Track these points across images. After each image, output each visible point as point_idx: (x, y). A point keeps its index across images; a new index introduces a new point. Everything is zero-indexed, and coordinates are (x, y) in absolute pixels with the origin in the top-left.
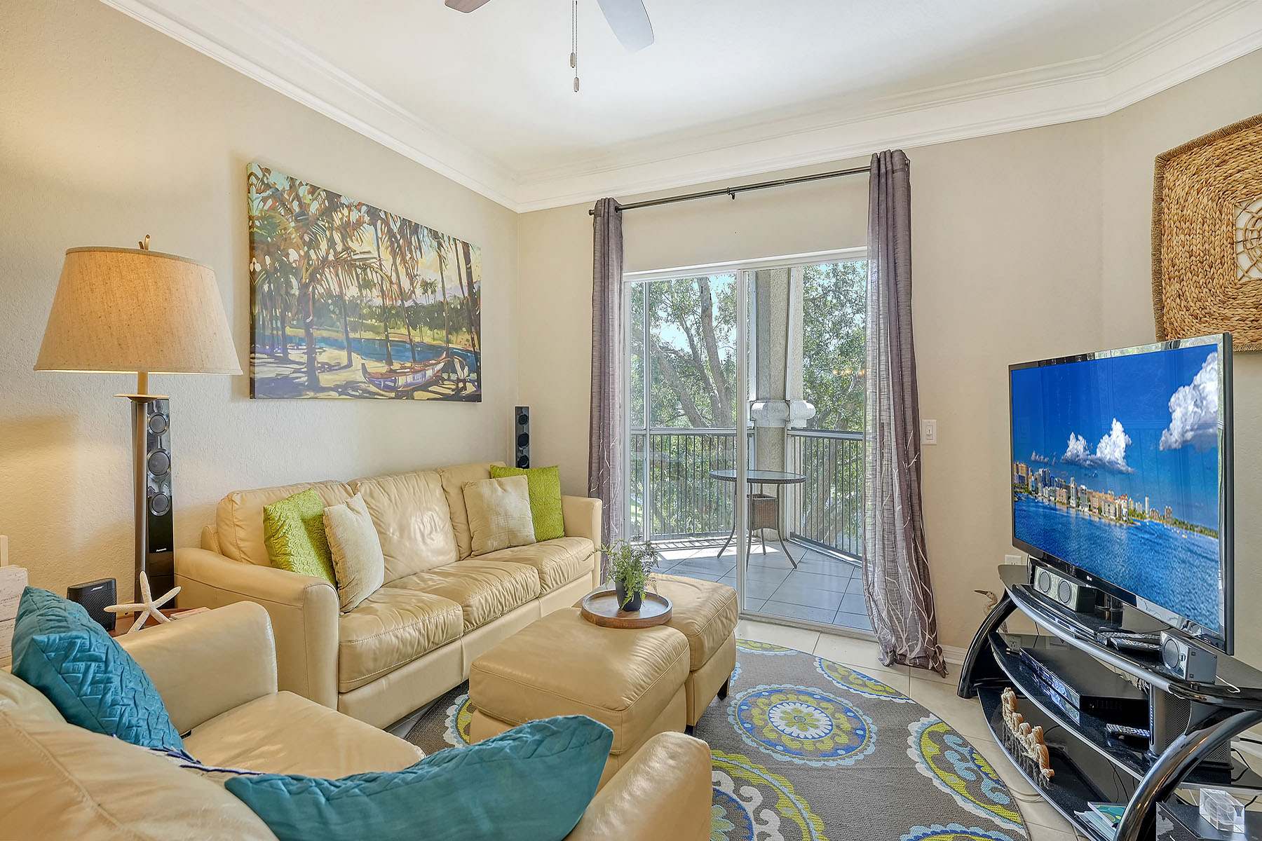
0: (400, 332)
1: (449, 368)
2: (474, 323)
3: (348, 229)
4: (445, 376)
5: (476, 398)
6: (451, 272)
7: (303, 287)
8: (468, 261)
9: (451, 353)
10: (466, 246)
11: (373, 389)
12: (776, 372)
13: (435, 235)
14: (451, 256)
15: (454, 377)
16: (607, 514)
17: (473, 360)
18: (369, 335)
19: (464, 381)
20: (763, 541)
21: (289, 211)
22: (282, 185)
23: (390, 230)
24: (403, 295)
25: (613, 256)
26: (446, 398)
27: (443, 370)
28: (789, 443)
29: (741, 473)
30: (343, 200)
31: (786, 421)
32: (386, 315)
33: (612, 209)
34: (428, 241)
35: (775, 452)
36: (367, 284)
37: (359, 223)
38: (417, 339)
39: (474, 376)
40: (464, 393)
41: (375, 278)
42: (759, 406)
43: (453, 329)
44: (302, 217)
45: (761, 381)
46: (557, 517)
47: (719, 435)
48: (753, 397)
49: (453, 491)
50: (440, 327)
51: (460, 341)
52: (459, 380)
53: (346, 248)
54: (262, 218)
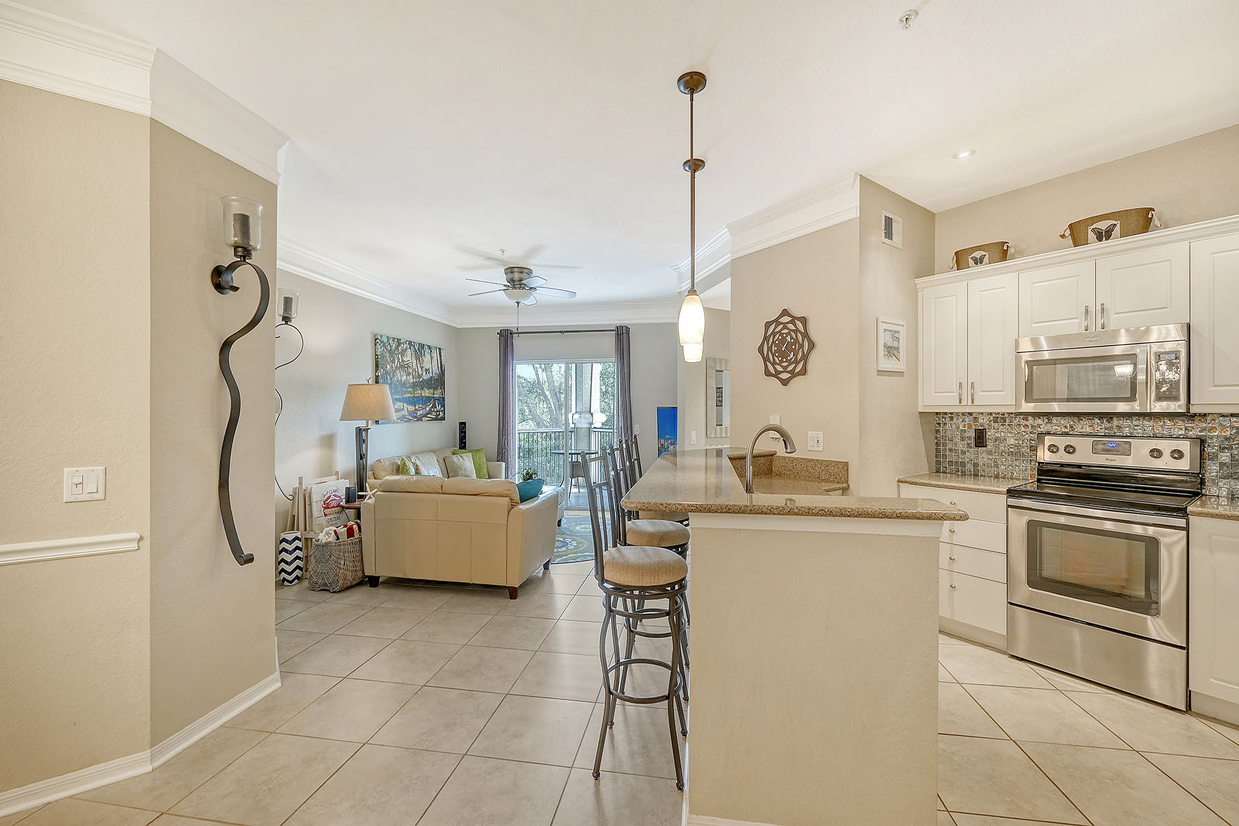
0: (418, 392)
1: (434, 406)
2: (443, 384)
3: (403, 353)
4: (433, 410)
5: (443, 419)
6: (435, 363)
7: (391, 379)
8: (440, 356)
9: (435, 399)
10: (440, 349)
11: (410, 418)
12: (586, 399)
13: (429, 347)
14: (434, 355)
15: (435, 410)
16: (507, 469)
17: (442, 401)
18: (409, 395)
19: (439, 411)
20: (577, 486)
21: (387, 350)
22: (385, 340)
23: (415, 349)
24: (420, 376)
25: (509, 355)
26: (433, 419)
27: (432, 407)
28: (593, 435)
29: (566, 451)
30: (402, 341)
31: (591, 424)
32: (414, 385)
33: (509, 334)
34: (427, 351)
35: (586, 440)
36: (408, 374)
37: (406, 349)
38: (423, 395)
39: (443, 408)
40: (439, 417)
41: (410, 370)
42: (576, 416)
43: (436, 389)
44: (390, 352)
45: (578, 403)
46: (485, 470)
47: (555, 432)
48: (574, 411)
49: (441, 461)
50: (431, 388)
51: (437, 394)
52: (437, 411)
53: (403, 360)
54: (381, 355)
